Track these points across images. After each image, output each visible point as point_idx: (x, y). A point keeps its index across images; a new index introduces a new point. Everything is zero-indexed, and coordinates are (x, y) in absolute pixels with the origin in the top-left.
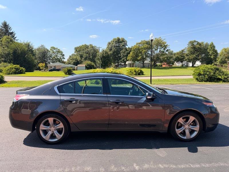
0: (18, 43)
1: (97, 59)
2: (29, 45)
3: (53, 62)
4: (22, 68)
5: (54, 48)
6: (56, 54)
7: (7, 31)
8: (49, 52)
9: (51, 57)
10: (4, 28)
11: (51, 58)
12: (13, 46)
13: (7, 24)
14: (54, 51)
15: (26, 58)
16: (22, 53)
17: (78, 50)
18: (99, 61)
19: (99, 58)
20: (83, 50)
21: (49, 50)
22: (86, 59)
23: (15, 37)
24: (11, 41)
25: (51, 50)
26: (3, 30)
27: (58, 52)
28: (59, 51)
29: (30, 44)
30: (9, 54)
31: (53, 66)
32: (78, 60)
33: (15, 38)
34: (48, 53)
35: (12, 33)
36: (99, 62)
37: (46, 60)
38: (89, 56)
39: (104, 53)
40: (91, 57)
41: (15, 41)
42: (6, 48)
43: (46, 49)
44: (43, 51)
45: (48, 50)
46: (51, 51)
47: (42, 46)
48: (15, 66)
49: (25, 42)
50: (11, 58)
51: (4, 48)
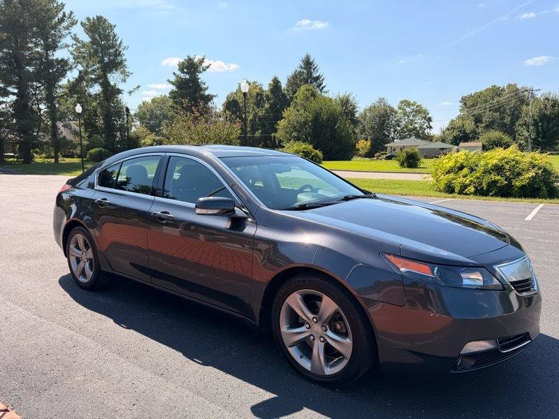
0: (325, 98)
1: (522, 125)
2: (347, 101)
3: (402, 138)
4: (317, 151)
5: (408, 104)
6: (411, 118)
7: (310, 74)
8: (396, 113)
9: (399, 126)
10: (305, 68)
11: (399, 129)
12: (314, 105)
13: (311, 60)
14: (408, 109)
15: (336, 131)
16: (328, 120)
17: (470, 103)
18: (528, 131)
19: (530, 121)
20: (486, 101)
21: (396, 108)
22: (489, 126)
23: (323, 85)
24: (313, 95)
25: (400, 108)
26: (303, 72)
27: (416, 111)
28: (419, 111)
29: (351, 99)
30: (306, 123)
31: (398, 147)
32: (468, 131)
33: (323, 88)
34: (392, 115)
35: (318, 78)
36: (526, 134)
37: (386, 133)
38: (503, 118)
39: (549, 106)
40: (507, 120)
41: (323, 94)
42: (302, 111)
43: (389, 107)
44: (382, 112)
45: (392, 110)
46: (400, 111)
47: (381, 100)
48: (304, 148)
49: (341, 95)
50: (308, 130)
51: (298, 111)
